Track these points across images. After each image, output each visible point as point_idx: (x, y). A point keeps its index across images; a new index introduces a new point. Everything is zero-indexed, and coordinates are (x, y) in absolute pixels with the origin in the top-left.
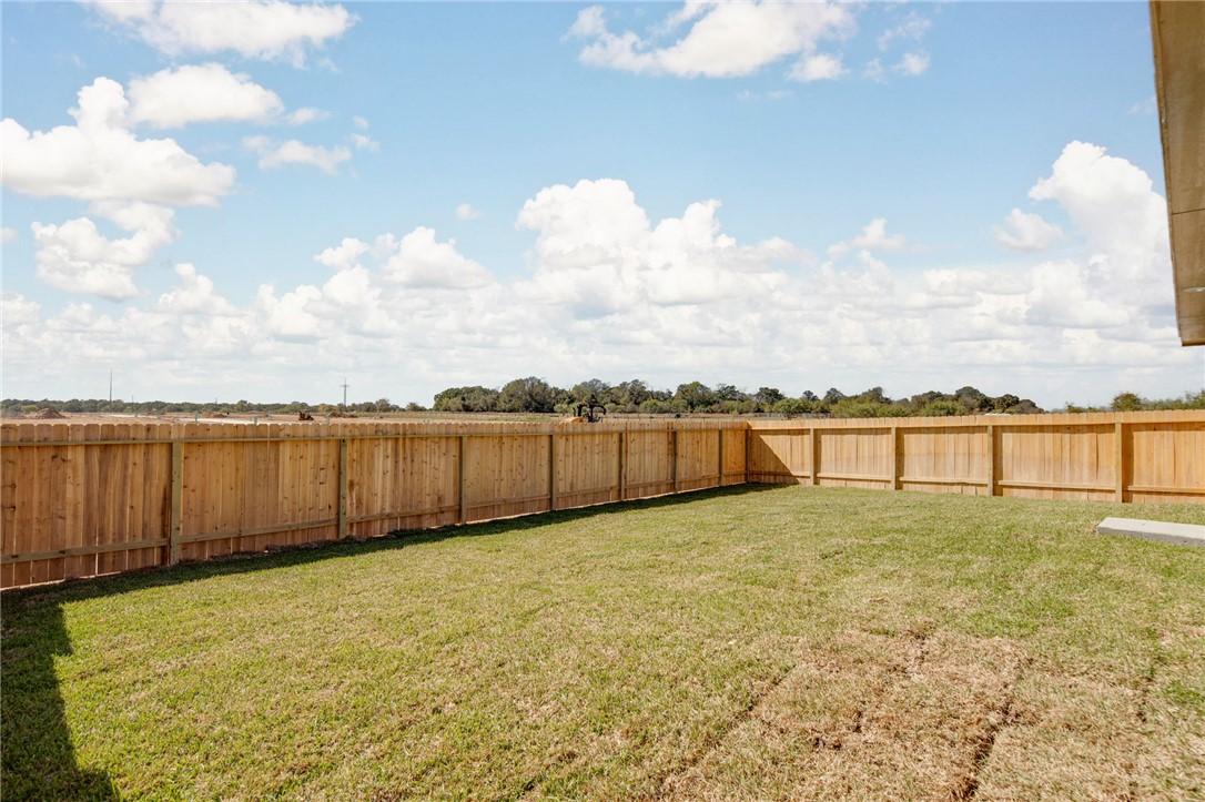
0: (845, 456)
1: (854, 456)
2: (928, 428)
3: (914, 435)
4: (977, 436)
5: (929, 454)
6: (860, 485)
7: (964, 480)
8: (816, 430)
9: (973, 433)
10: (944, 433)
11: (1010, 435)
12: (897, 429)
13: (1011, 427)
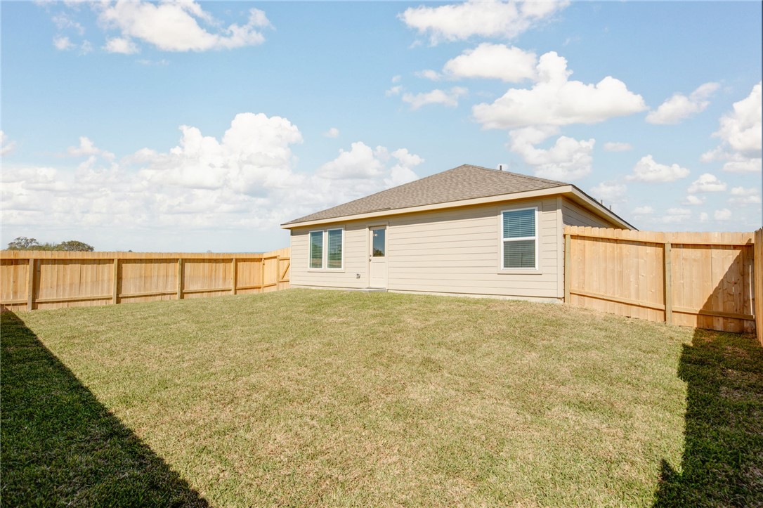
0: (68, 281)
1: (77, 281)
2: (141, 260)
3: (130, 265)
4: (172, 265)
5: (141, 277)
6: (83, 304)
7: (163, 292)
8: (35, 261)
9: (170, 263)
10: (152, 263)
11: (189, 264)
12: (119, 260)
13: (190, 259)
